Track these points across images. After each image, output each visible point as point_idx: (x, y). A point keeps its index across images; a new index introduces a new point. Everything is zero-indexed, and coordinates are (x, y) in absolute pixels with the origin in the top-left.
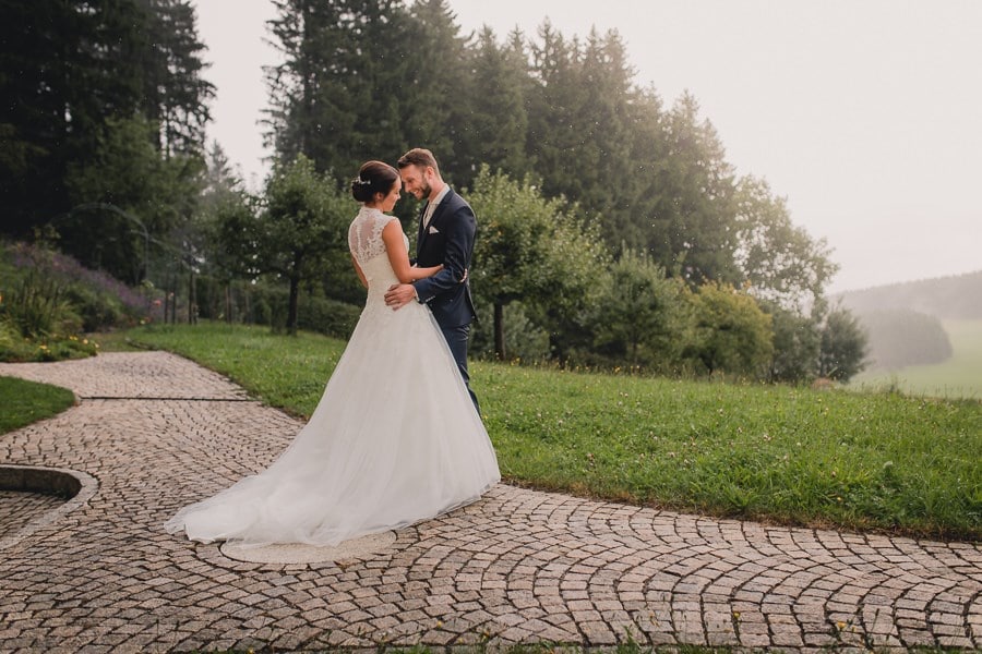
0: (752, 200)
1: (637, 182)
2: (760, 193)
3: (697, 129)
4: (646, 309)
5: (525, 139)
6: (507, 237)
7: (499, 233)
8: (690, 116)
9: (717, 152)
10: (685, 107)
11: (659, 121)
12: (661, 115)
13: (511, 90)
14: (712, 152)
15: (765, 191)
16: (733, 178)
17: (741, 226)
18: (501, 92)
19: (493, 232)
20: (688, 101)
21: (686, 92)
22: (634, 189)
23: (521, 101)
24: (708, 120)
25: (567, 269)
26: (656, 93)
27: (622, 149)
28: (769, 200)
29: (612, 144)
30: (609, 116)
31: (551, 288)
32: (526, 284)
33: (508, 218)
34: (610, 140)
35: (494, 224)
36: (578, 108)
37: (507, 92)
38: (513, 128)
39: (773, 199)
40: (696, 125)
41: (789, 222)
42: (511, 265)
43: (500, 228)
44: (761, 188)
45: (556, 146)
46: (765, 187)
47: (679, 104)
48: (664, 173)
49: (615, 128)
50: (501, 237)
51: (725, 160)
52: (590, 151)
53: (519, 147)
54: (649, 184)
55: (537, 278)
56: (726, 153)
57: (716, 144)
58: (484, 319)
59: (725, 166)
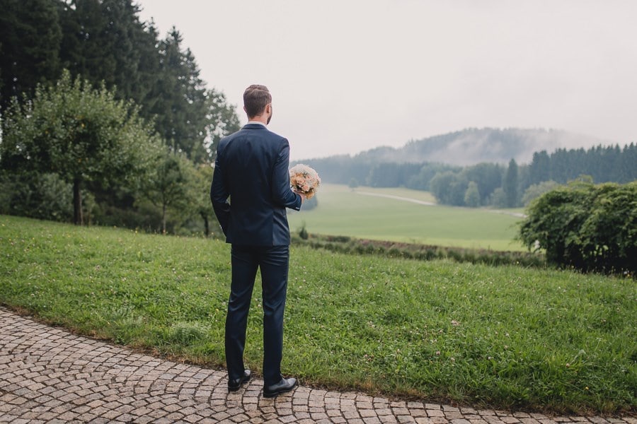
0: (215, 105)
1: (142, 87)
2: (220, 101)
3: (181, 55)
4: (174, 181)
5: (59, 48)
6: (89, 129)
7: (83, 125)
8: (177, 44)
9: (195, 71)
10: (173, 38)
11: (157, 46)
12: (158, 42)
13: (49, 9)
14: (191, 71)
15: (223, 100)
16: (204, 90)
17: (208, 122)
18: (41, 10)
19: (78, 124)
20: (175, 35)
21: (174, 28)
22: (140, 92)
23: (57, 19)
24: (189, 49)
25: (137, 155)
26: (155, 26)
27: (132, 63)
28: (225, 107)
29: (125, 58)
30: (123, 38)
31: (124, 169)
32: (107, 166)
33: (91, 113)
34: (124, 55)
35: (78, 117)
36: (100, 29)
37: (46, 11)
38: (50, 39)
39: (228, 106)
40: (181, 52)
41: (238, 122)
42: (92, 150)
43: (84, 121)
44: (220, 98)
45: (84, 55)
46: (223, 96)
47: (170, 35)
48: (160, 82)
49: (128, 47)
50: (84, 128)
51: (200, 77)
52: (110, 62)
53: (55, 53)
54: (150, 90)
55: (115, 161)
56: (200, 73)
57: (194, 66)
58: (40, 184)
59: (200, 81)
